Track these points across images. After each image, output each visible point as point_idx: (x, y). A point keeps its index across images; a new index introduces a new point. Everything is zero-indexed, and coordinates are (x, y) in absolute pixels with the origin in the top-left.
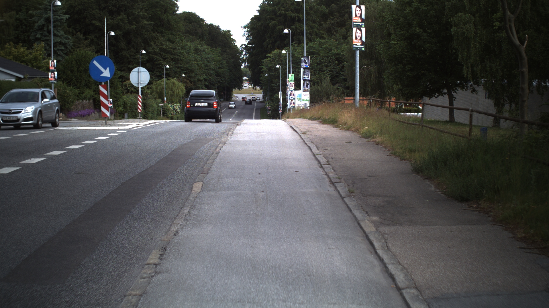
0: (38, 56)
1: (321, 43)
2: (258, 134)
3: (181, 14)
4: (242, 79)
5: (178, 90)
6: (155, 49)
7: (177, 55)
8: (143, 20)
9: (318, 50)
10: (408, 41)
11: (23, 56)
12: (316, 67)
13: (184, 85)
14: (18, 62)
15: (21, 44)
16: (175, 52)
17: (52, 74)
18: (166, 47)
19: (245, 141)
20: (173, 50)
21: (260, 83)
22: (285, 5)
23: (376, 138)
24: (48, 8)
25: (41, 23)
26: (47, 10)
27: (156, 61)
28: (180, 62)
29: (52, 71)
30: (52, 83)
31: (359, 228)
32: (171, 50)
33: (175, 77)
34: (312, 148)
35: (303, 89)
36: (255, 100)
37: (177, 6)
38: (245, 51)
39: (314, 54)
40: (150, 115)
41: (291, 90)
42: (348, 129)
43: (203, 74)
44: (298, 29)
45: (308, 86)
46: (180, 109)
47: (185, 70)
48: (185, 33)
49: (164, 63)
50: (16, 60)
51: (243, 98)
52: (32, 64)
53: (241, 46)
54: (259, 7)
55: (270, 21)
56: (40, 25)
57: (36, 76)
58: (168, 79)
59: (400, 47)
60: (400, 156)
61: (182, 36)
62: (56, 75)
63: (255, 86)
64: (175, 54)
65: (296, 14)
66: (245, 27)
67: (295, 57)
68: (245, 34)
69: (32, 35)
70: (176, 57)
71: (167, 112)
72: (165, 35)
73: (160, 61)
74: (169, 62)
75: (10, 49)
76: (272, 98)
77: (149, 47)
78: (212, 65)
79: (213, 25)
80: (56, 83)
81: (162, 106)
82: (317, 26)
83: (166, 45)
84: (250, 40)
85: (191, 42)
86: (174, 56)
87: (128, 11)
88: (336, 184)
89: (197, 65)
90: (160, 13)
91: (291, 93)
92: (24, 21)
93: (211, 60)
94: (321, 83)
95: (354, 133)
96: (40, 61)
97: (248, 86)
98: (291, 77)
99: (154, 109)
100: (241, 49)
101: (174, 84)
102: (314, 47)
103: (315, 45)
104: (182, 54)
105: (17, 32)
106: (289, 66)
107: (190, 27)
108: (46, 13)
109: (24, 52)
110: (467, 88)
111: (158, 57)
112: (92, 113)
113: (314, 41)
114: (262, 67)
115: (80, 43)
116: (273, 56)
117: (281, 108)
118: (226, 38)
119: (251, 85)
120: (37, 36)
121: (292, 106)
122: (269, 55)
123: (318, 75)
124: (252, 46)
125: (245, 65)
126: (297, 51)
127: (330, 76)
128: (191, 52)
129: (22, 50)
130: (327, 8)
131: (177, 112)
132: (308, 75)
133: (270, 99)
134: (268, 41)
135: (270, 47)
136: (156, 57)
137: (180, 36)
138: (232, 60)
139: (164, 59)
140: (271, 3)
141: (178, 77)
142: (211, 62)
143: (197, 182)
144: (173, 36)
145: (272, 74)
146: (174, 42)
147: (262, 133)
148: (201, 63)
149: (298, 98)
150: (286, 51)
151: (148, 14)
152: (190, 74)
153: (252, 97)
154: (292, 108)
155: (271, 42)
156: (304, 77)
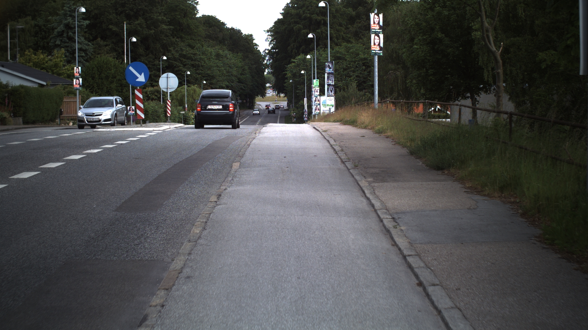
0: (58, 63)
1: (347, 47)
2: (283, 132)
3: (200, 17)
4: (265, 86)
6: (174, 55)
7: (198, 61)
8: (162, 24)
9: (345, 55)
10: (431, 46)
11: (44, 62)
12: (342, 72)
14: (38, 69)
15: (41, 51)
16: (196, 57)
17: (77, 80)
19: (272, 137)
20: (193, 56)
21: (285, 90)
22: (310, 8)
23: (387, 133)
24: (67, 14)
25: (60, 29)
26: (66, 16)
27: (175, 67)
28: (201, 68)
29: (77, 77)
30: (77, 89)
31: (357, 185)
32: (192, 55)
33: (196, 83)
34: (330, 141)
35: (327, 94)
36: (278, 109)
37: (197, 9)
38: (268, 56)
39: (340, 60)
41: (316, 96)
42: (365, 128)
43: (225, 81)
44: (324, 33)
45: (333, 91)
47: (206, 77)
48: (205, 38)
49: (184, 69)
50: (36, 67)
51: (266, 106)
52: (52, 71)
53: (264, 51)
54: (283, 10)
55: (294, 24)
56: (59, 31)
57: (58, 83)
58: (188, 86)
59: (422, 51)
60: (403, 145)
61: (202, 42)
62: (81, 82)
63: (279, 93)
64: (195, 60)
65: (322, 17)
66: (268, 31)
67: (320, 62)
68: (268, 38)
69: (51, 41)
70: (197, 63)
71: (188, 119)
72: (185, 41)
73: (180, 68)
74: (190, 68)
75: (29, 56)
76: (297, 105)
77: (168, 52)
78: (234, 71)
79: (234, 28)
80: (81, 89)
81: (183, 114)
82: (343, 29)
83: (186, 51)
84: (273, 44)
85: (211, 47)
86: (195, 62)
87: (146, 15)
88: (346, 163)
89: (218, 72)
90: (179, 17)
91: (316, 99)
92: (43, 27)
93: (233, 65)
94: (348, 88)
95: (370, 131)
96: (60, 68)
97: (271, 93)
98: (316, 83)
99: (176, 117)
100: (264, 54)
101: (195, 91)
102: (341, 52)
103: (341, 49)
104: (203, 60)
105: (36, 38)
106: (314, 71)
107: (210, 31)
108: (66, 18)
109: (44, 59)
110: (490, 92)
111: (178, 64)
113: (341, 45)
114: (286, 73)
115: (100, 49)
116: (297, 62)
117: (306, 115)
118: (248, 42)
119: (275, 92)
120: (57, 43)
121: (317, 112)
122: (293, 60)
123: (345, 81)
124: (276, 50)
125: (268, 71)
126: (323, 55)
127: (357, 81)
128: (212, 58)
129: (42, 56)
130: (354, 11)
132: (332, 80)
133: (295, 107)
134: (292, 45)
135: (295, 52)
136: (175, 63)
137: (200, 41)
138: (255, 66)
139: (185, 65)
140: (296, 6)
141: (199, 84)
142: (232, 68)
143: (235, 162)
144: (193, 41)
145: (297, 80)
146: (194, 47)
147: (286, 132)
148: (223, 69)
149: (324, 104)
150: (311, 56)
151: (167, 18)
152: (211, 81)
153: (275, 105)
154: (317, 114)
155: (295, 46)
156: (329, 82)
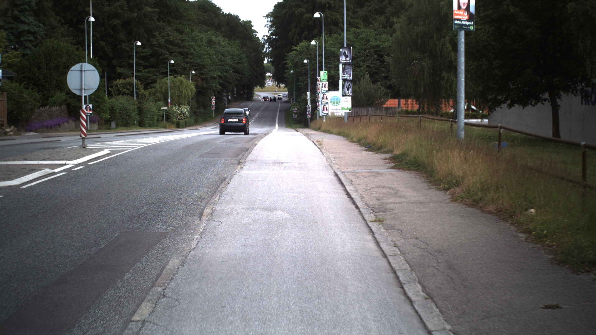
1: (356, 33)
4: (265, 75)
5: (187, 90)
6: (160, 41)
7: (186, 48)
8: (146, 6)
9: (353, 41)
10: (497, 25)
13: (194, 83)
16: (184, 44)
18: (173, 38)
20: (181, 42)
21: (285, 81)
27: (161, 55)
28: (190, 56)
32: (179, 41)
33: (183, 74)
35: (343, 93)
38: (267, 43)
40: (148, 121)
41: (324, 93)
43: (217, 71)
44: (329, 18)
45: (350, 89)
46: (188, 113)
47: (196, 66)
48: (198, 23)
49: (169, 58)
51: (264, 97)
53: (263, 38)
55: (296, 8)
58: (173, 77)
61: (193, 26)
63: (278, 83)
64: (183, 47)
66: (267, 16)
68: (267, 24)
70: (185, 50)
71: (171, 116)
72: (172, 25)
73: (165, 56)
74: (176, 56)
76: (299, 100)
77: (153, 38)
78: (228, 60)
79: (231, 14)
81: (165, 110)
84: (273, 31)
85: (203, 32)
86: (182, 50)
89: (210, 60)
91: (323, 96)
93: (227, 53)
94: (359, 80)
97: (271, 83)
99: (154, 114)
100: (263, 42)
101: (182, 82)
104: (192, 47)
107: (205, 17)
111: (163, 51)
112: (63, 123)
114: (287, 63)
115: (53, 32)
116: (300, 49)
118: (246, 29)
119: (275, 83)
121: (324, 113)
122: (294, 48)
124: (275, 37)
125: (268, 60)
126: (329, 43)
127: (368, 72)
128: (203, 44)
131: (185, 116)
132: (349, 73)
133: (296, 100)
134: (293, 31)
135: (297, 38)
136: (161, 50)
137: (191, 26)
138: (253, 54)
139: (170, 53)
141: (187, 75)
142: (226, 56)
144: (182, 26)
145: (298, 70)
146: (183, 32)
148: (215, 57)
150: (316, 43)
152: (201, 70)
153: (276, 95)
154: (325, 115)
155: (297, 32)
156: (344, 77)
